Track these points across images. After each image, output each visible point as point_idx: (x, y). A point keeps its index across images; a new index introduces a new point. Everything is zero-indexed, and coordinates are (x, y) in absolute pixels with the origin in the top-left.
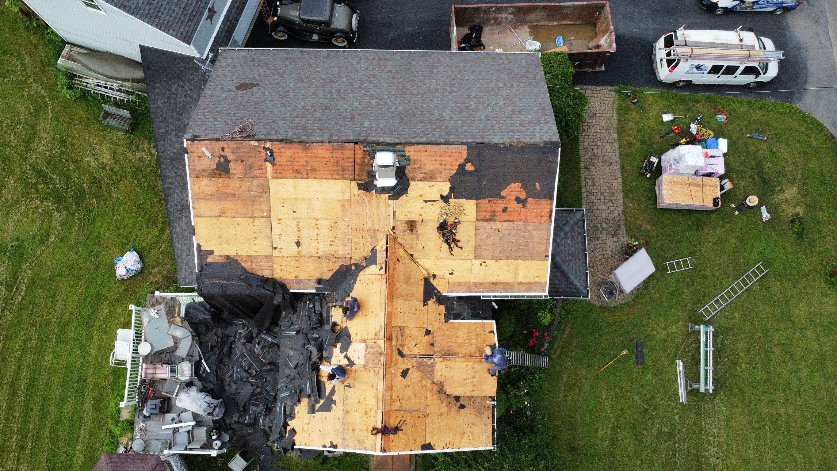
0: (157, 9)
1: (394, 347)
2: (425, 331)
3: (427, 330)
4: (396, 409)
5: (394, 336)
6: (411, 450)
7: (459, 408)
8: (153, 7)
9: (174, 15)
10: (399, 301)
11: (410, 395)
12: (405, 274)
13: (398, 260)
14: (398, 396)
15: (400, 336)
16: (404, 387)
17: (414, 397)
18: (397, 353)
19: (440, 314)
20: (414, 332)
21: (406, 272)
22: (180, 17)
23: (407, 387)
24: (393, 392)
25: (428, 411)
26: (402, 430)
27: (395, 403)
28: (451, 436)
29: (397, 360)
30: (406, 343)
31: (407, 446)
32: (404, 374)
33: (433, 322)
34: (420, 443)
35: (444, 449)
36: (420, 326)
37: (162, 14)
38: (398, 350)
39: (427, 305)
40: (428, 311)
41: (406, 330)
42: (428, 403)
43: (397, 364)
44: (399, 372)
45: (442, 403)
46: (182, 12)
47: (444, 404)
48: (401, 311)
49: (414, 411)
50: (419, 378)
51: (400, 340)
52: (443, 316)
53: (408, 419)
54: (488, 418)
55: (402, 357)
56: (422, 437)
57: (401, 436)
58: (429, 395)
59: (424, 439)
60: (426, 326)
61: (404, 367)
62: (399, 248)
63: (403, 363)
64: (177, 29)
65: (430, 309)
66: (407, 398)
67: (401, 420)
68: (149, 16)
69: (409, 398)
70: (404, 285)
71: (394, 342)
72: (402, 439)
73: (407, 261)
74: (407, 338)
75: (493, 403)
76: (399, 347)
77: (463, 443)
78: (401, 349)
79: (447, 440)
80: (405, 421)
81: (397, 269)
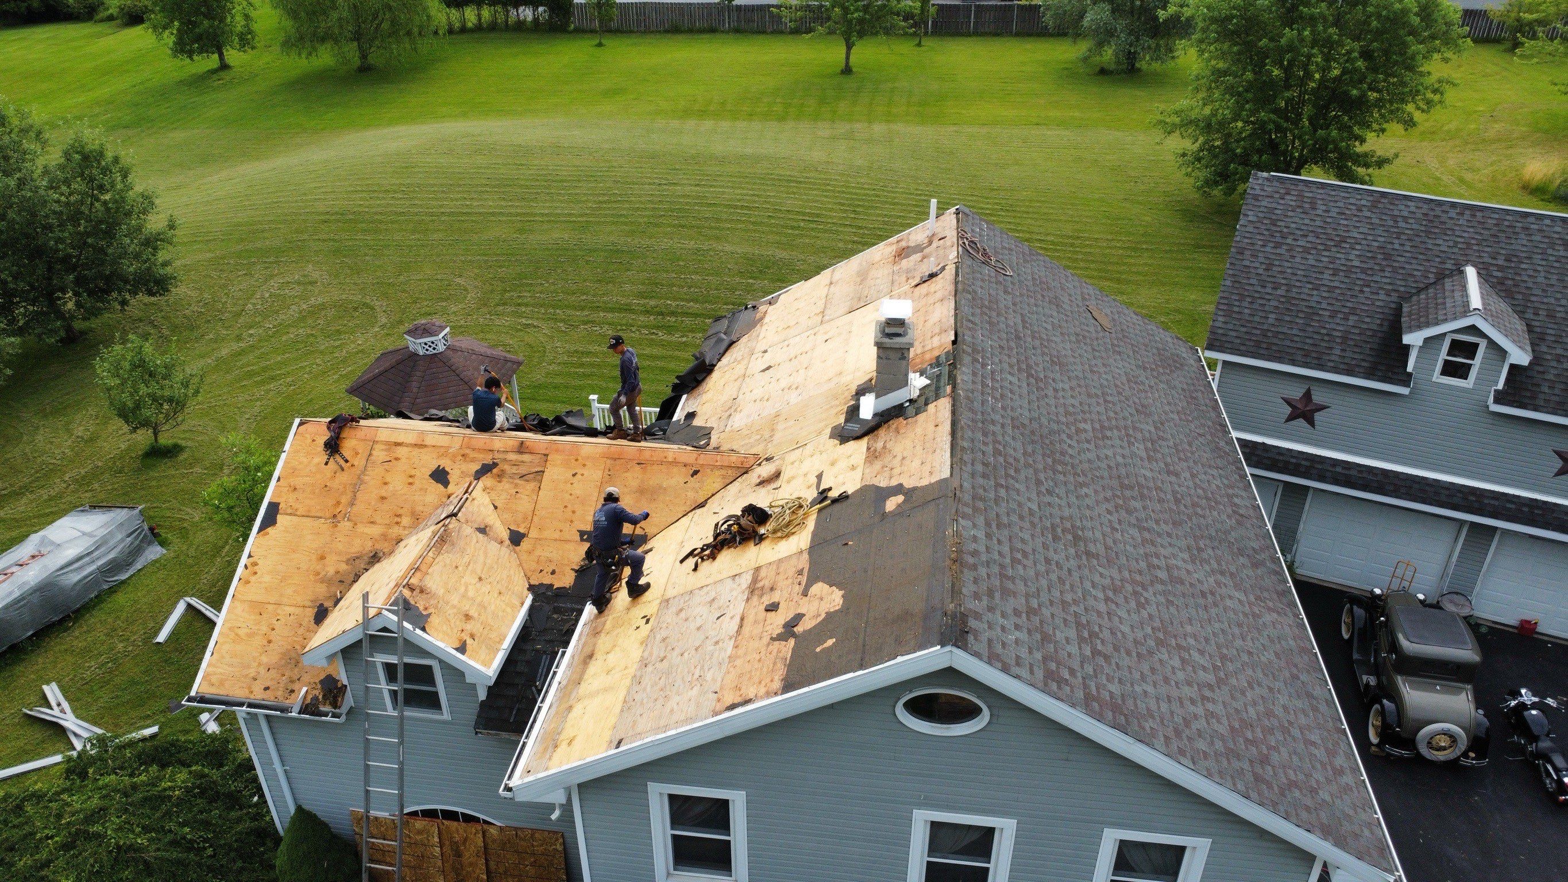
0: (1257, 295)
1: (501, 456)
2: (522, 530)
3: (523, 536)
4: (374, 452)
5: (526, 457)
6: (279, 479)
7: (322, 605)
8: (1259, 289)
9: (1257, 319)
10: (600, 473)
11: (391, 487)
12: (661, 487)
13: (696, 473)
14: (397, 459)
15: (523, 470)
16: (413, 473)
17: (384, 494)
18: (488, 460)
19: (553, 572)
20: (524, 505)
21: (665, 489)
22: (1256, 328)
23: (411, 480)
24: (410, 449)
25: (345, 525)
26: (326, 464)
27: (385, 450)
28: (267, 578)
29: (473, 460)
30: (506, 485)
31: (292, 471)
32: (440, 476)
33: (538, 552)
34: (285, 502)
35: (250, 556)
36: (536, 519)
37: (1251, 303)
38: (495, 465)
39: (582, 540)
40: (567, 541)
41: (532, 485)
42: (359, 525)
43: (465, 461)
44: (446, 463)
45: (347, 562)
46: (1269, 330)
47: (343, 567)
48: (578, 476)
49: (355, 494)
50: (421, 508)
51: (514, 470)
52: (547, 580)
53: (344, 478)
54: (266, 689)
55: (477, 472)
56: (295, 506)
57: (317, 460)
58: (375, 531)
59: (289, 511)
60: (533, 534)
61: (453, 478)
62: (724, 477)
63: (464, 474)
64: (1230, 326)
65: (570, 546)
66: (388, 479)
67: (347, 461)
68: (1237, 285)
69: (386, 484)
70: (634, 484)
71: (512, 457)
72: (310, 462)
73: (691, 494)
74: (516, 485)
75: (296, 708)
76: (501, 466)
77: (239, 607)
78: (495, 471)
79: (264, 566)
80: (343, 470)
81: (675, 470)
